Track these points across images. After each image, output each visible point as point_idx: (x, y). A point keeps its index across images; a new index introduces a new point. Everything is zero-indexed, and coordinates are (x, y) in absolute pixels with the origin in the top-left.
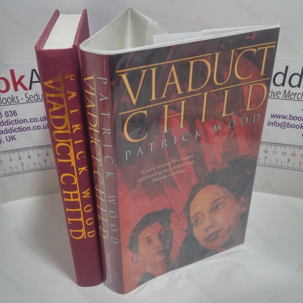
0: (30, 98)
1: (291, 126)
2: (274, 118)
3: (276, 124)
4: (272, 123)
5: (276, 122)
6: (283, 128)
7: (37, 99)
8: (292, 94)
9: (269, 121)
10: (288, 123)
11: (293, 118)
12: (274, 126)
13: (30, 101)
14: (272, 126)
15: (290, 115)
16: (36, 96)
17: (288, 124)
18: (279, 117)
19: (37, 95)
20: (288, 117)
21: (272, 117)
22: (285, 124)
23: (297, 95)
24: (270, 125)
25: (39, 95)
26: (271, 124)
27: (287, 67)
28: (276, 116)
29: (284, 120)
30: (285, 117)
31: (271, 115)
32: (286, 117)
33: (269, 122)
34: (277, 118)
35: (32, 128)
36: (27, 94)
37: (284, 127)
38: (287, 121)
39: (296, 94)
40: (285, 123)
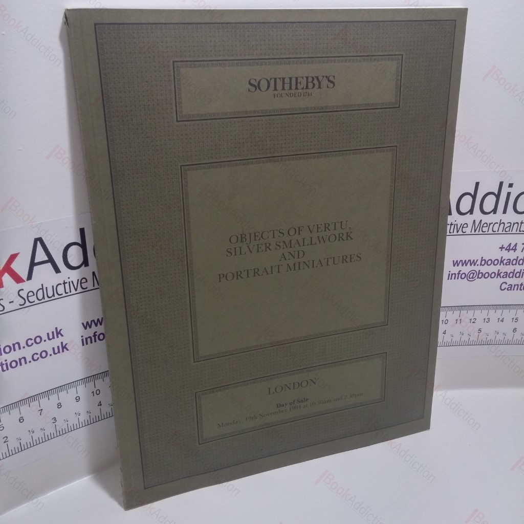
0: (28, 297)
1: (483, 275)
2: (458, 266)
3: (460, 275)
4: (455, 274)
5: (461, 273)
6: (471, 280)
7: (44, 298)
8: (485, 225)
9: (450, 272)
10: (479, 271)
11: (486, 262)
12: (458, 279)
13: (28, 304)
14: (455, 279)
15: (482, 257)
16: (40, 292)
17: (479, 274)
18: (465, 263)
19: (42, 289)
20: (479, 263)
21: (454, 266)
22: (474, 274)
23: (492, 225)
24: (451, 279)
25: (46, 288)
26: (454, 276)
27: (477, 184)
28: (461, 263)
29: (473, 268)
30: (473, 263)
31: (453, 261)
32: (475, 262)
33: (449, 274)
34: (463, 265)
35: (29, 358)
36: (23, 290)
37: (472, 278)
38: (477, 268)
39: (490, 224)
40: (473, 272)
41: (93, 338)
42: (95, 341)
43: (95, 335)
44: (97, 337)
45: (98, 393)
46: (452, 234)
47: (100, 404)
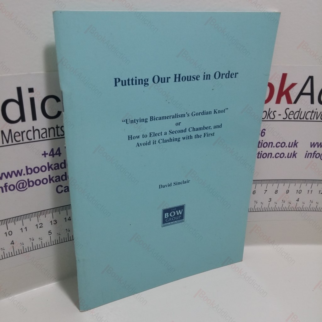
41: (4, 189)
42: (6, 191)
43: (6, 186)
44: (8, 188)
45: (10, 233)
46: (312, 120)
47: (13, 243)
